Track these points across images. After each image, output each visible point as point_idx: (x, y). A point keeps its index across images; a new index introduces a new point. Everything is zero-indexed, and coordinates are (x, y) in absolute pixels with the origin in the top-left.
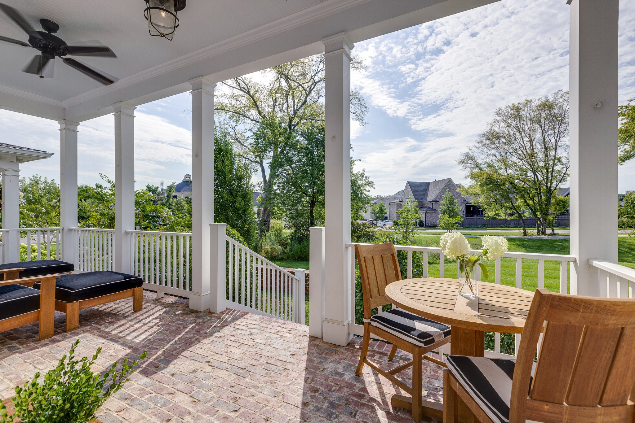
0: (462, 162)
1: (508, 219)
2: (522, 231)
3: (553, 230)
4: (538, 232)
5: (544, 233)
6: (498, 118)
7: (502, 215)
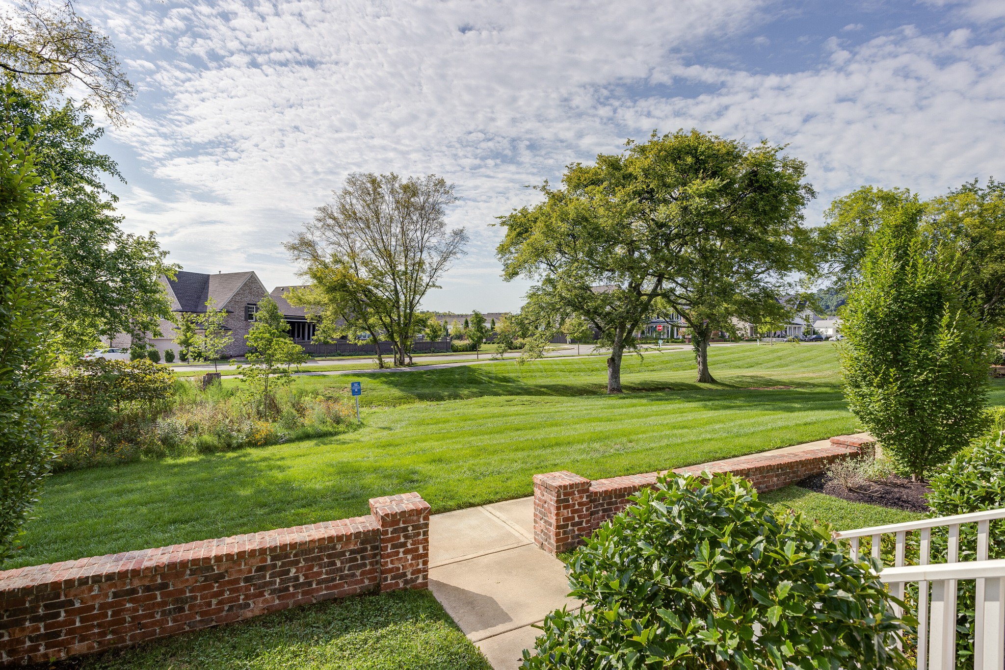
0: (293, 248)
1: (359, 344)
2: (378, 362)
3: (411, 358)
4: (395, 362)
5: (402, 363)
6: (350, 189)
7: (350, 336)
